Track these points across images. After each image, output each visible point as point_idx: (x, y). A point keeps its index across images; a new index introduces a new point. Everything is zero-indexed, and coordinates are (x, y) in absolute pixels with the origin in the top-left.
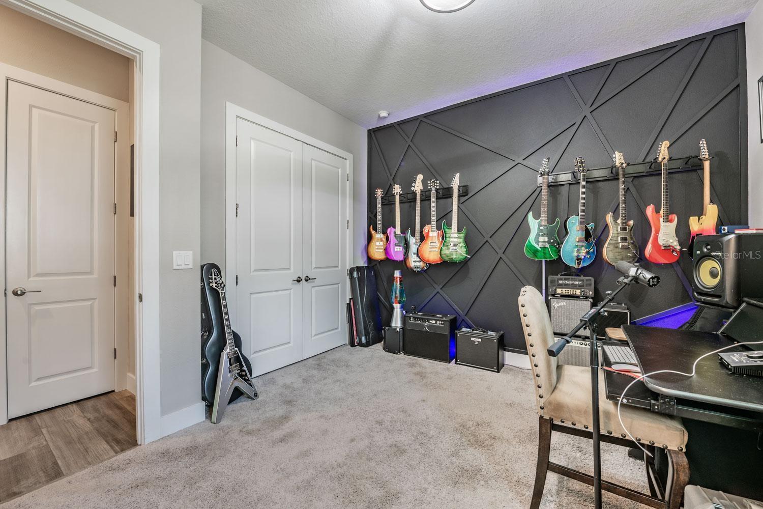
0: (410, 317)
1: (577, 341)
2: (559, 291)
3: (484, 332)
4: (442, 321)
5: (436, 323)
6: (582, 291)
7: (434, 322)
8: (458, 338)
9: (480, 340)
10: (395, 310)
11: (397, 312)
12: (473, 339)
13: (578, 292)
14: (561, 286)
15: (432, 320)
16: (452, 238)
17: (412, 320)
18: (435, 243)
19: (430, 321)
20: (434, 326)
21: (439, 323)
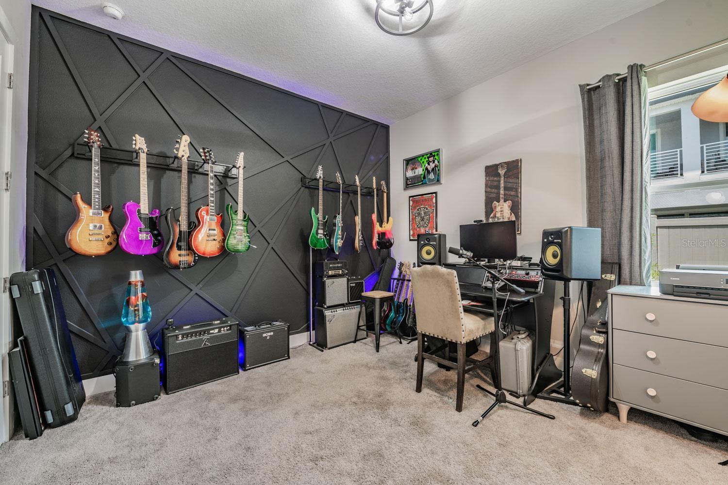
0: (177, 336)
1: (340, 309)
2: (330, 273)
3: (270, 324)
4: (227, 326)
5: (219, 331)
6: (343, 271)
7: (216, 331)
8: (247, 340)
9: (272, 333)
10: (134, 334)
11: (137, 336)
12: (264, 335)
13: (340, 272)
14: (331, 269)
15: (213, 329)
16: (238, 225)
17: (180, 338)
18: (214, 230)
19: (211, 332)
20: (217, 336)
21: (224, 331)
